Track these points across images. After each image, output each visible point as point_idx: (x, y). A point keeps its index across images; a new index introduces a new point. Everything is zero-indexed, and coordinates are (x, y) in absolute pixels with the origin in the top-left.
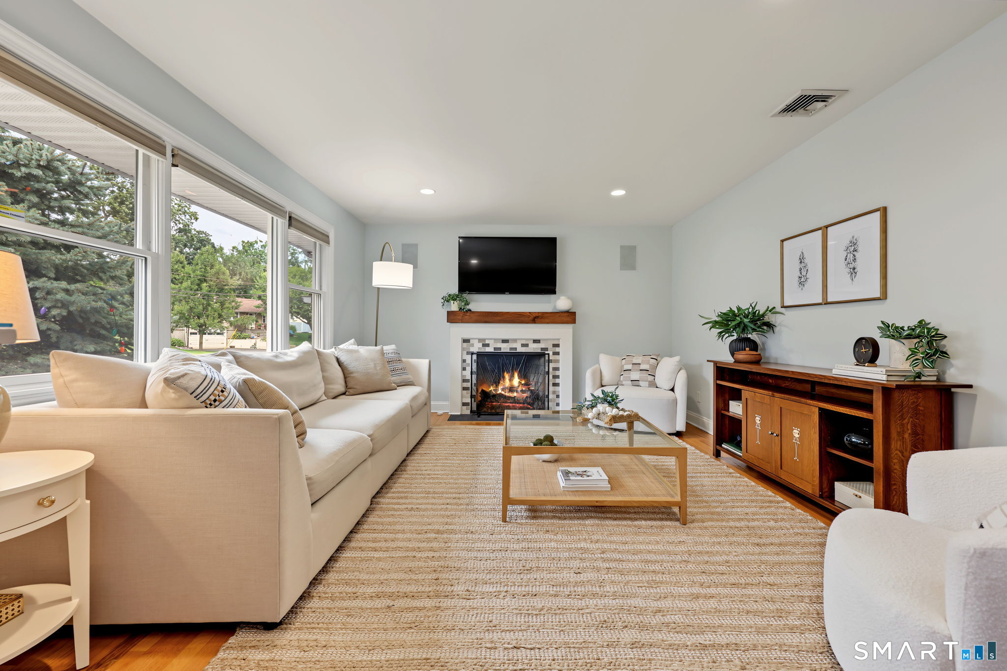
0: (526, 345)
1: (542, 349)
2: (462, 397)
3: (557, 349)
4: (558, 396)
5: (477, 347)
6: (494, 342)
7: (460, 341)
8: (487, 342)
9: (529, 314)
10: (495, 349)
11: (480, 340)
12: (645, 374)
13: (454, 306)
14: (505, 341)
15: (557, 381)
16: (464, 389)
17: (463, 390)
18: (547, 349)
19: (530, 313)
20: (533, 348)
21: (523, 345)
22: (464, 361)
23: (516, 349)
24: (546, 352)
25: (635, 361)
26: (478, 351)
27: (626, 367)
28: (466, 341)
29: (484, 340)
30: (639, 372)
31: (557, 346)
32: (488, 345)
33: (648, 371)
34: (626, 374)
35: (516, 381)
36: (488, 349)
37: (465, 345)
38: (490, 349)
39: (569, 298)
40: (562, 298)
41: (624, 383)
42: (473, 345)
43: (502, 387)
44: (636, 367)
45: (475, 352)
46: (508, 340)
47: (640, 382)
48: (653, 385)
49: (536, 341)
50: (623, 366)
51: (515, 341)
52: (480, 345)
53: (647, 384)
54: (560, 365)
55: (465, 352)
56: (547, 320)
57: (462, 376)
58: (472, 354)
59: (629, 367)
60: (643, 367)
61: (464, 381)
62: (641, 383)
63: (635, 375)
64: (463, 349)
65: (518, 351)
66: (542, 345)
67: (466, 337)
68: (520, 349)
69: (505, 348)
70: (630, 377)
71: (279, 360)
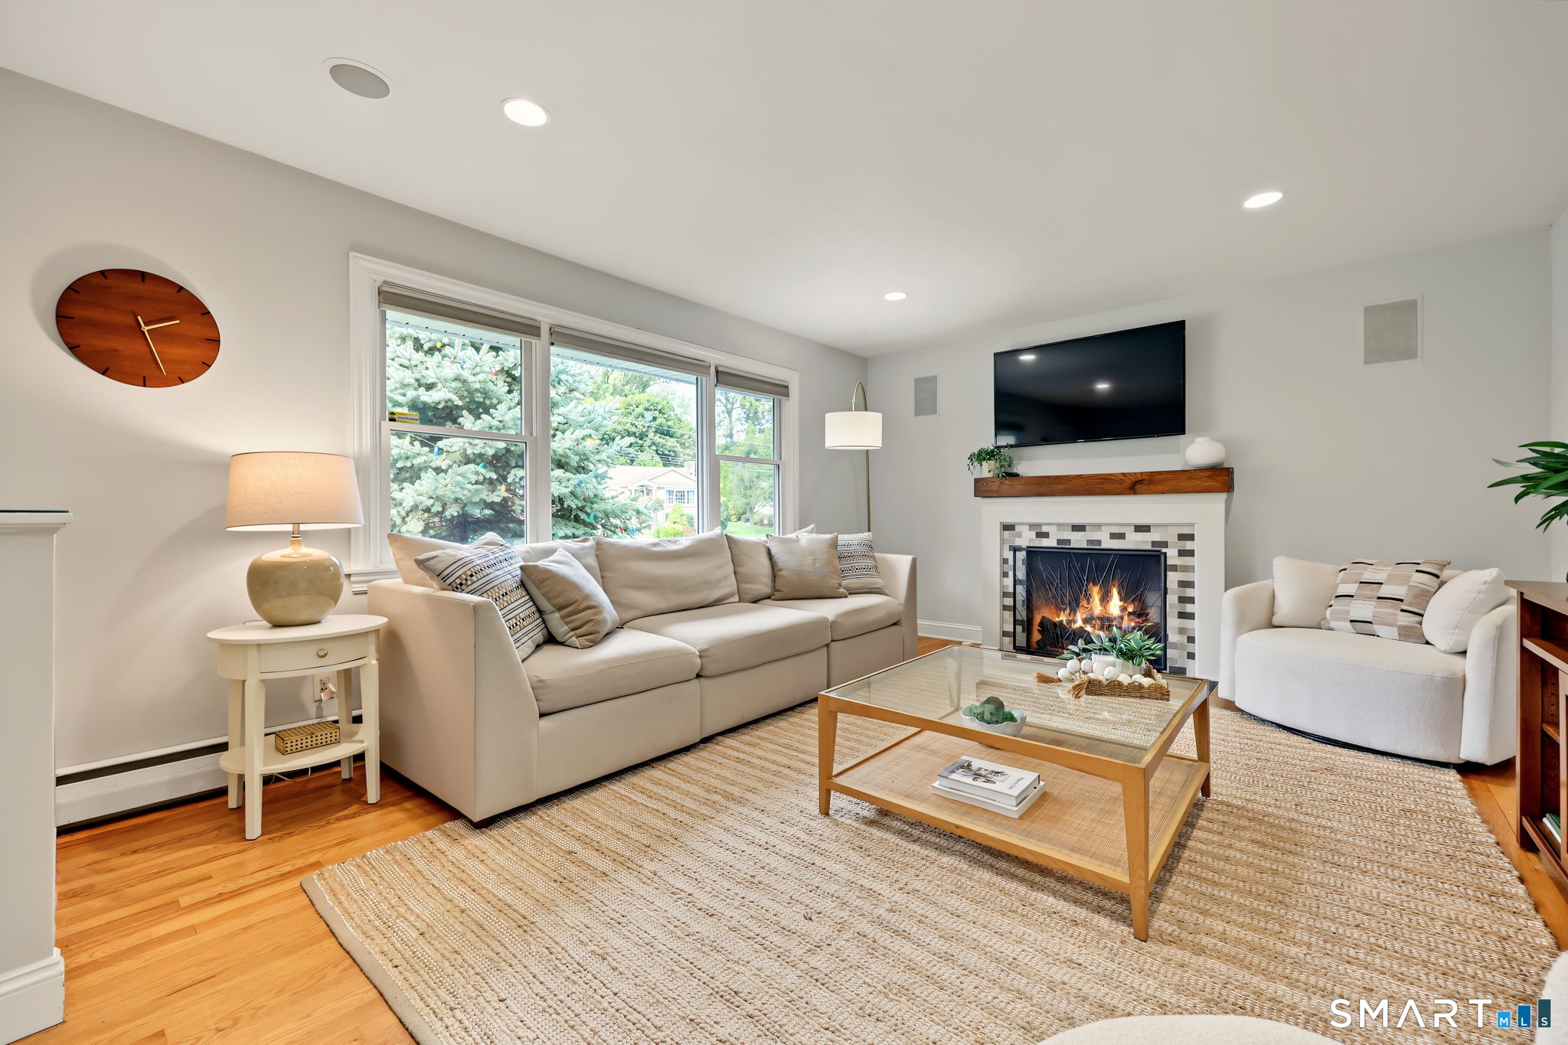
0: (1121, 536)
1: (1154, 543)
2: (1003, 621)
3: (1188, 545)
4: (1191, 640)
5: (1026, 539)
6: (1058, 530)
7: (998, 528)
8: (1045, 529)
9: (1122, 477)
10: (1059, 541)
11: (1032, 526)
12: (1387, 609)
13: (987, 470)
14: (1078, 528)
15: (1189, 608)
16: (1005, 608)
17: (1004, 610)
18: (1165, 544)
19: (1123, 474)
20: (1135, 541)
21: (1113, 536)
22: (1005, 561)
23: (1099, 542)
24: (1164, 550)
25: (1368, 576)
26: (1028, 545)
27: (1343, 589)
28: (1008, 527)
29: (1040, 525)
30: (1374, 603)
31: (1190, 537)
32: (1046, 535)
33: (1402, 601)
34: (1339, 605)
35: (1115, 606)
36: (1045, 543)
37: (1007, 533)
38: (1050, 542)
39: (1218, 440)
40: (1198, 440)
41: (1333, 624)
42: (1020, 535)
43: (1084, 616)
44: (1368, 590)
45: (1024, 545)
46: (1085, 526)
47: (1374, 626)
48: (1414, 635)
49: (1139, 528)
50: (1336, 587)
51: (1098, 527)
52: (1033, 534)
53: (1394, 632)
54: (1196, 577)
55: (1007, 547)
56: (1160, 487)
57: (1002, 586)
58: (1020, 549)
59: (1351, 588)
60: (1385, 591)
61: (1005, 595)
62: (1377, 628)
63: (1362, 609)
64: (1002, 541)
65: (1103, 546)
66: (1155, 536)
67: (1009, 520)
68: (1108, 544)
69: (1079, 541)
70: (1348, 613)
71: (656, 549)
